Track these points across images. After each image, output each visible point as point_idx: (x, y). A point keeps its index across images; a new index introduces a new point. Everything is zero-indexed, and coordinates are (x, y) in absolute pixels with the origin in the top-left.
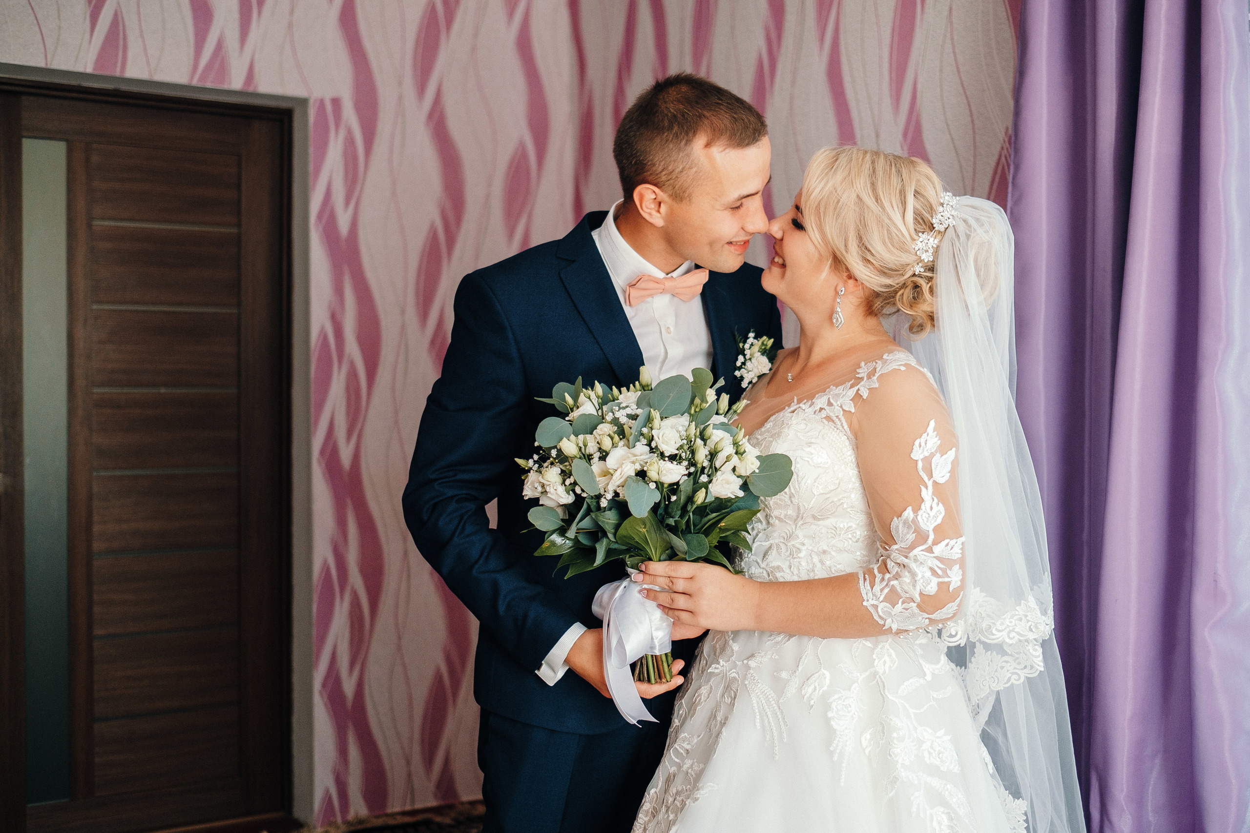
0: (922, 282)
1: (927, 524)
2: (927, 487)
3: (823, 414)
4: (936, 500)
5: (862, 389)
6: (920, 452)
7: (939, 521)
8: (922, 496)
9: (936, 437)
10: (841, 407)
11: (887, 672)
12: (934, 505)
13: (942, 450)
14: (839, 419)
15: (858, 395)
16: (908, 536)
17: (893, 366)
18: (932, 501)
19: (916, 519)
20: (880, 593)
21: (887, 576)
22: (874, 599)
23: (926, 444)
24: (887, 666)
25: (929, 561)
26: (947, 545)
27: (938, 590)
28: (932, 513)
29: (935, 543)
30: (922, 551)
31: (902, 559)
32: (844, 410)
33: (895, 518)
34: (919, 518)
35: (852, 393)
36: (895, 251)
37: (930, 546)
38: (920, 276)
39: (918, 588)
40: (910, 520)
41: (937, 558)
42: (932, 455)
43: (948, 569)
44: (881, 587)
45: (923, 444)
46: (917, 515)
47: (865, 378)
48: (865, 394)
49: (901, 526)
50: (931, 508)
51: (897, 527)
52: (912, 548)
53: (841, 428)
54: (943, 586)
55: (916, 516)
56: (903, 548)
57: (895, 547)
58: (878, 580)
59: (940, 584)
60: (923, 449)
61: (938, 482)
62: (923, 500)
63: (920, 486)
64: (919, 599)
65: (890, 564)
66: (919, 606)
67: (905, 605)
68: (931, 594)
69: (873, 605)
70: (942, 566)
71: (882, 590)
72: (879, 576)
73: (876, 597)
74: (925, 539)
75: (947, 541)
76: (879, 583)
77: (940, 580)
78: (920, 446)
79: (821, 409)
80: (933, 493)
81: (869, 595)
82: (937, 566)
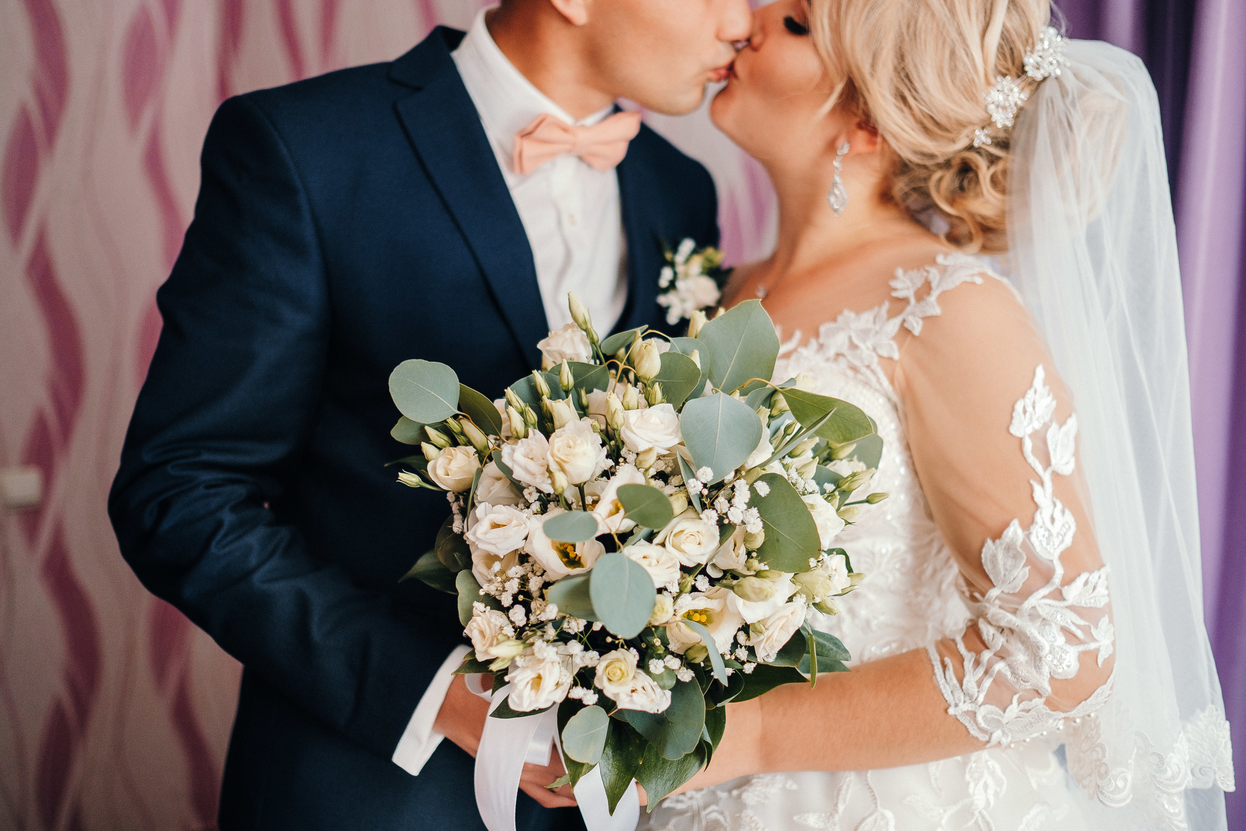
0: (981, 163)
1: (1048, 547)
2: (1042, 483)
3: (843, 363)
4: (1059, 506)
5: (910, 319)
6: (1025, 423)
7: (1068, 541)
8: (1036, 499)
9: (1049, 395)
10: (874, 349)
11: (992, 802)
12: (1057, 515)
13: (1062, 414)
14: (873, 372)
15: (904, 331)
16: (1015, 573)
17: (961, 277)
18: (1052, 507)
19: (1027, 541)
20: (976, 690)
21: (986, 655)
22: (968, 701)
23: (1034, 407)
24: (991, 792)
25: (1059, 616)
26: (1086, 583)
27: (1080, 669)
28: (1055, 530)
29: (1068, 581)
30: (1044, 597)
31: (1008, 619)
32: (880, 357)
33: (989, 542)
34: (1033, 538)
35: (893, 326)
36: (956, 94)
37: (1058, 588)
38: (978, 151)
39: (1046, 670)
40: (1019, 543)
41: (1072, 608)
42: (1046, 427)
43: (1092, 627)
44: (977, 678)
45: (1029, 409)
46: (1030, 533)
47: (913, 301)
48: (917, 328)
49: (1000, 557)
50: (1053, 520)
51: (994, 557)
52: (1025, 593)
53: (878, 387)
54: (1088, 658)
55: (1028, 536)
56: (1008, 594)
57: (994, 593)
58: (968, 665)
59: (1083, 657)
60: (1031, 419)
61: (1060, 472)
62: (1037, 507)
63: (1032, 482)
64: (1049, 689)
65: (987, 631)
66: (1048, 703)
67: (1025, 705)
68: (1069, 677)
69: (967, 713)
70: (1082, 622)
71: (979, 683)
72: (969, 658)
73: (971, 697)
74: (1047, 577)
75: (1084, 577)
76: (972, 671)
77: (1082, 648)
78: (1025, 412)
79: (838, 355)
80: (1055, 494)
81: (956, 694)
82: (1073, 623)
